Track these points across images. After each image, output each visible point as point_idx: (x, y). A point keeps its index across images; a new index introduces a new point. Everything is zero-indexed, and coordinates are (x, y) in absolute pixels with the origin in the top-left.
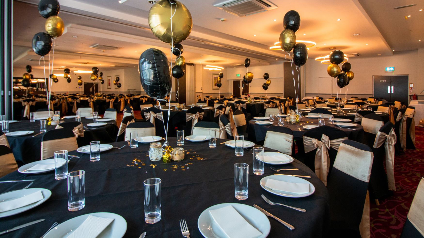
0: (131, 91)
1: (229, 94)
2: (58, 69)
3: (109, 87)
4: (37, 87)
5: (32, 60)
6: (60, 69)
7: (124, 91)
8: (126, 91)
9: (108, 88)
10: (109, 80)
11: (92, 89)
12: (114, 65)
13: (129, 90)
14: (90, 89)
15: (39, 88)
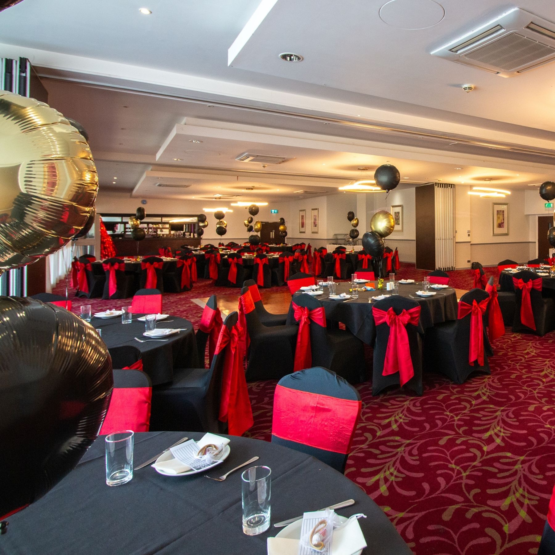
0: (339, 237)
1: (530, 244)
2: (214, 199)
3: (303, 230)
4: (184, 231)
5: (160, 185)
6: (216, 198)
7: (326, 238)
8: (331, 237)
9: (301, 232)
10: (303, 216)
11: (273, 233)
12: (300, 191)
13: (335, 235)
14: (271, 233)
15: (186, 233)
